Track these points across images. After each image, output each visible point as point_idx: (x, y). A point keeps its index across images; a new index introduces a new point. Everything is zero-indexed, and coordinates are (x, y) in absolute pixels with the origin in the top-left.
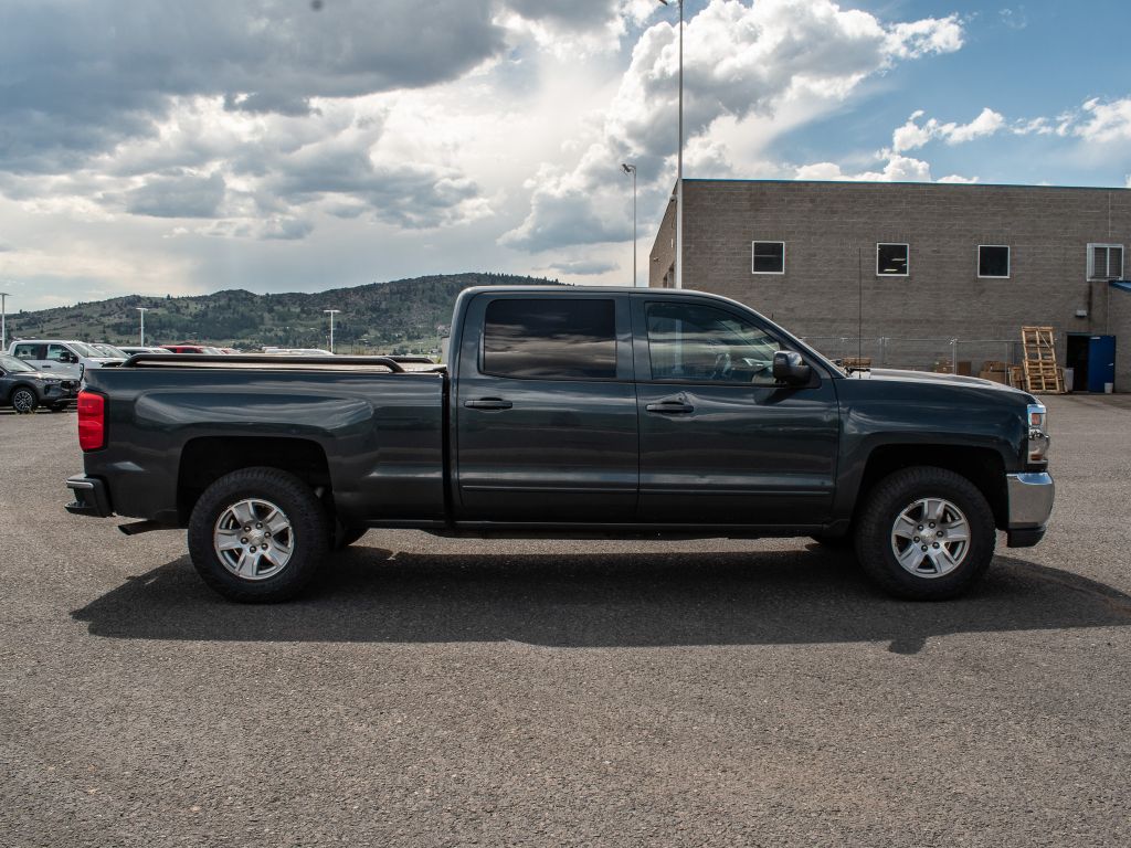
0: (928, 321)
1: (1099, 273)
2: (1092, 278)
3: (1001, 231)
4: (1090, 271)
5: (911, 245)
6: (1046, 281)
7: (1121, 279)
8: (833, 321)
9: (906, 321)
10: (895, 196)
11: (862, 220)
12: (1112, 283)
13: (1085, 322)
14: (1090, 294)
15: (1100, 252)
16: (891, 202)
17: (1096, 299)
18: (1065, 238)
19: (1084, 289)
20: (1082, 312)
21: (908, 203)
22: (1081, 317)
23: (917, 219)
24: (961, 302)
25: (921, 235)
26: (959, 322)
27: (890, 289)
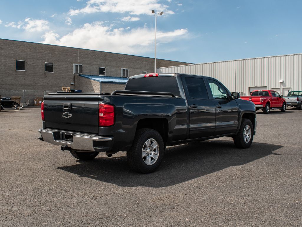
0: (31, 85)
1: (77, 72)
2: (75, 73)
3: (51, 58)
4: (74, 71)
5: (26, 61)
6: (63, 74)
7: (82, 74)
8: (3, 85)
9: (25, 85)
10: (21, 45)
11: (11, 52)
12: (80, 75)
13: (73, 86)
14: (74, 78)
15: (77, 66)
16: (20, 47)
17: (76, 80)
18: (68, 62)
19: (73, 77)
20: (72, 83)
21: (25, 48)
22: (72, 85)
23: (27, 53)
24: (40, 79)
25: (29, 58)
26: (40, 86)
27: (20, 75)
